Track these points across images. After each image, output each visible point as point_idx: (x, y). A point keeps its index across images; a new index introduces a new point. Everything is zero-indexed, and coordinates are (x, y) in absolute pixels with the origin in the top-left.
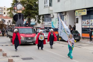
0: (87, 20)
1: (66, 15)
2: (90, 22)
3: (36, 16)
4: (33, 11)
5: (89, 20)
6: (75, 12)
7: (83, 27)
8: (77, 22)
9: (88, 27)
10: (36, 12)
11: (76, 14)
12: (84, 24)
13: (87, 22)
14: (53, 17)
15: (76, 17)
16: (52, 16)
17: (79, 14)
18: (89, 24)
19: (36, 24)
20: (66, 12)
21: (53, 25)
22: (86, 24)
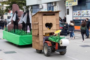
0: (78, 11)
1: (56, 6)
2: (82, 13)
3: (23, 7)
4: (20, 1)
5: (80, 11)
6: (65, 2)
7: (74, 19)
8: (68, 13)
10: (24, 2)
11: (66, 4)
12: (75, 16)
13: (78, 14)
14: (43, 8)
16: (41, 7)
17: (70, 4)
18: (80, 16)
20: (55, 3)
22: (77, 16)
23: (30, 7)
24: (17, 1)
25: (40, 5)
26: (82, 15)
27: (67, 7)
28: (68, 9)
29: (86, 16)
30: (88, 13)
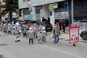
0: (58, 13)
1: (42, 8)
2: (61, 14)
3: (17, 10)
4: (14, 6)
5: (60, 12)
6: (48, 5)
7: (56, 19)
8: (51, 15)
9: (60, 18)
10: (17, 6)
11: (49, 8)
12: (56, 16)
13: (58, 15)
14: (32, 11)
15: (50, 10)
16: (30, 10)
17: (52, 7)
18: (60, 16)
19: (18, 18)
20: (41, 6)
21: (31, 18)
22: (58, 16)
23: (23, 10)
24: (11, 5)
25: (30, 8)
26: (61, 16)
27: (50, 9)
28: (51, 11)
29: (64, 16)
30: (66, 14)
